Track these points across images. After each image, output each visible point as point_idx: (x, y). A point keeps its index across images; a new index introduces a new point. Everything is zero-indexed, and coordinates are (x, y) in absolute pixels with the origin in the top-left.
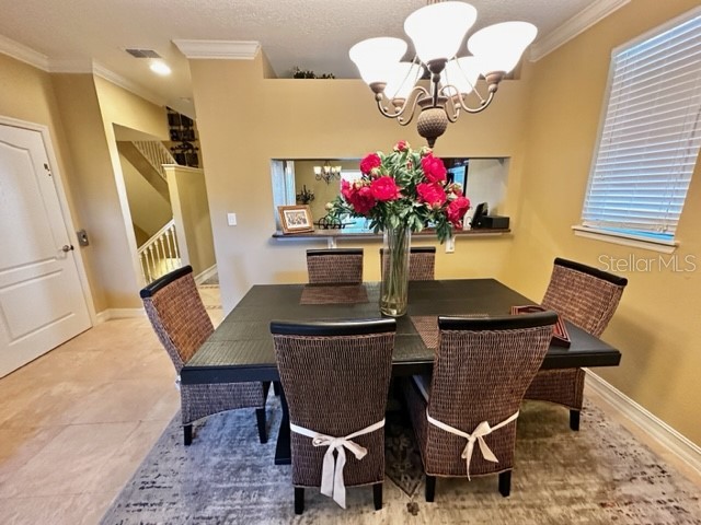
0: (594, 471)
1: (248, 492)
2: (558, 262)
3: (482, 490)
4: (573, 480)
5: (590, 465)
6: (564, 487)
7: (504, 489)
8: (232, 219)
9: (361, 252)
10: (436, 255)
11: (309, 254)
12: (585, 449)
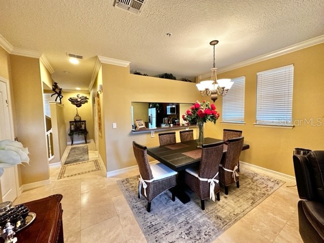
0: (248, 178)
1: (185, 212)
2: (224, 130)
3: (234, 189)
4: (246, 181)
5: (246, 177)
6: (246, 182)
7: (238, 186)
8: (115, 126)
9: (175, 133)
10: (194, 132)
11: (159, 135)
12: (243, 175)
